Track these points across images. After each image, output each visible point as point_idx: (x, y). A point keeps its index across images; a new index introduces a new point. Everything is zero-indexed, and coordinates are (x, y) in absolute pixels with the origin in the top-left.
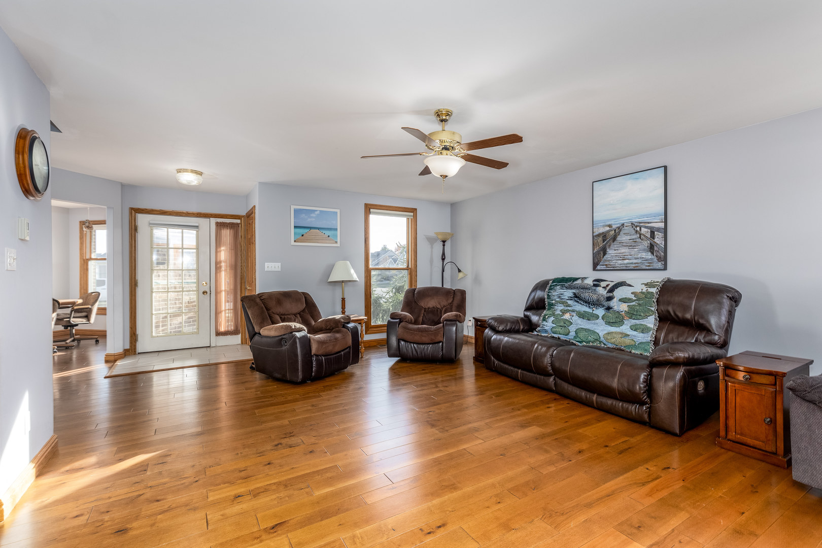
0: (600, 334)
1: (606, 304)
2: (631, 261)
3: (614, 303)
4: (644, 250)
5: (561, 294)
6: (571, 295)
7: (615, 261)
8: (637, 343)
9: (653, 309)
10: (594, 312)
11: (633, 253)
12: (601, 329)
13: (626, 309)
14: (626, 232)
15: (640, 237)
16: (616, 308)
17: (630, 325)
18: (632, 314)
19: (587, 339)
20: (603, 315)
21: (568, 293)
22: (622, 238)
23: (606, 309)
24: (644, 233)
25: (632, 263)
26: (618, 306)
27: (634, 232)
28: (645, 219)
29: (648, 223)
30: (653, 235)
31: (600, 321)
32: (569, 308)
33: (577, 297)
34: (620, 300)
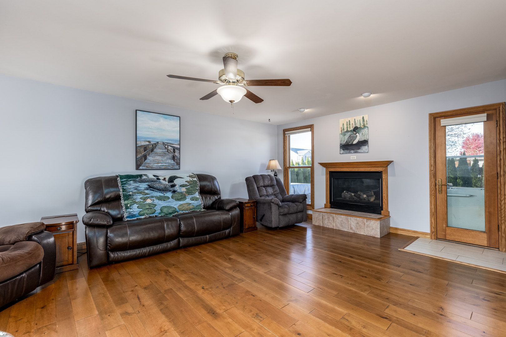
0: (175, 207)
1: (172, 189)
2: (163, 164)
3: (177, 188)
4: (170, 159)
5: (137, 187)
6: (147, 186)
7: (153, 164)
8: (195, 206)
9: (197, 188)
10: (165, 195)
11: (164, 160)
12: (175, 204)
13: (185, 190)
14: (160, 147)
15: (168, 151)
16: (179, 191)
17: (190, 198)
18: (189, 192)
19: (168, 212)
20: (172, 196)
21: (143, 186)
22: (157, 150)
23: (172, 192)
24: (170, 149)
25: (163, 166)
26: (180, 189)
27: (164, 148)
28: (170, 142)
29: (172, 144)
30: (174, 151)
31: (171, 200)
32: (148, 196)
33: (151, 187)
34: (181, 186)
